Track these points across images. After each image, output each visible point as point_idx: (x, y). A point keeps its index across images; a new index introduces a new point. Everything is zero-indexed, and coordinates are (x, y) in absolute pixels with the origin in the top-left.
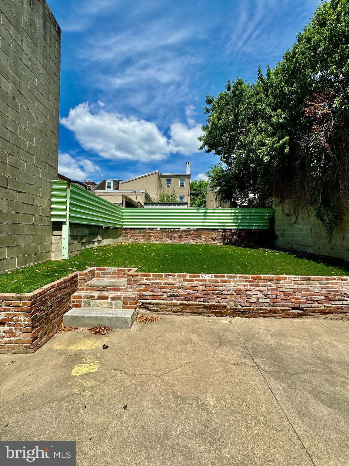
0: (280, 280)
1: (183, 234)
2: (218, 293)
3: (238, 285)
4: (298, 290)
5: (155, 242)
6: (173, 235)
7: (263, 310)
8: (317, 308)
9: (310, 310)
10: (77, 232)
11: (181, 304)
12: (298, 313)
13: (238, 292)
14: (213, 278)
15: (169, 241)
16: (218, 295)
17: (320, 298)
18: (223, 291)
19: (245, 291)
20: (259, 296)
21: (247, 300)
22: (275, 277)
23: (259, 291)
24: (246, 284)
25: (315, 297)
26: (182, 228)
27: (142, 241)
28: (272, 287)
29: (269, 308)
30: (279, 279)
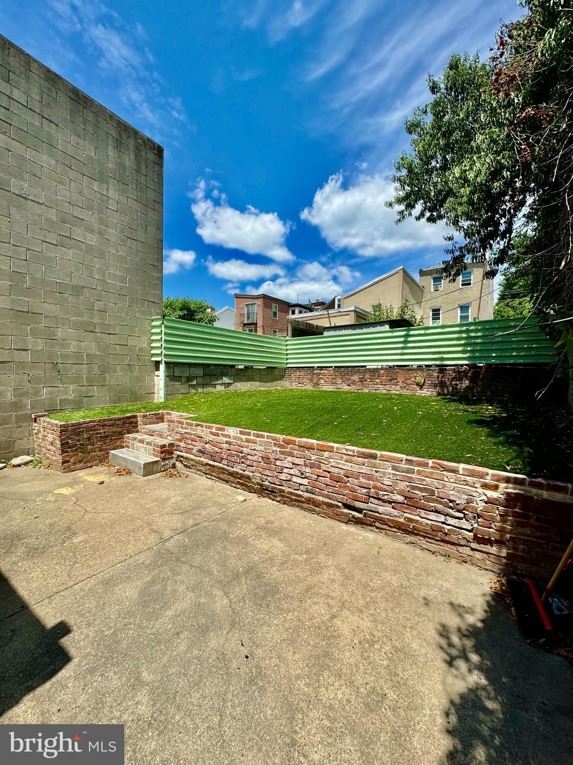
0: (324, 451)
1: (367, 376)
2: (242, 457)
3: (265, 449)
4: (353, 474)
5: (325, 388)
6: (352, 378)
7: (296, 495)
8: (388, 517)
9: (374, 515)
10: (181, 372)
11: (207, 464)
12: (353, 517)
13: (266, 459)
14: (238, 435)
15: (345, 388)
16: (243, 460)
17: (394, 498)
18: (248, 455)
19: (275, 460)
20: (292, 472)
21: (276, 474)
22: (315, 445)
23: (293, 464)
24: (275, 449)
25: (385, 493)
26: (370, 365)
27: (309, 387)
28: (312, 461)
29: (306, 495)
30: (322, 449)
